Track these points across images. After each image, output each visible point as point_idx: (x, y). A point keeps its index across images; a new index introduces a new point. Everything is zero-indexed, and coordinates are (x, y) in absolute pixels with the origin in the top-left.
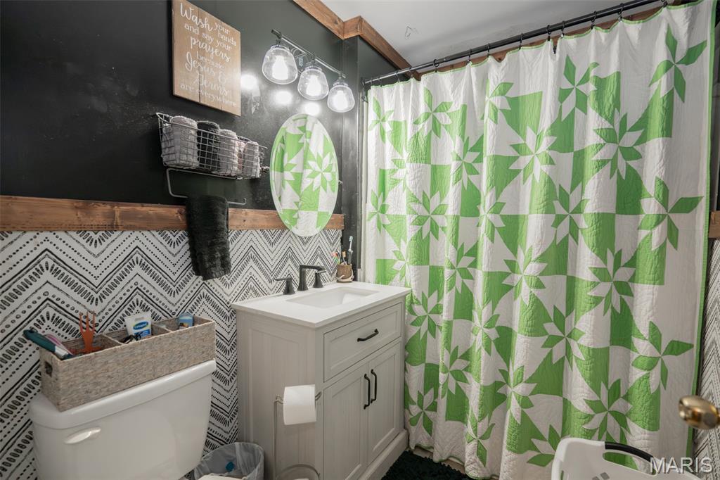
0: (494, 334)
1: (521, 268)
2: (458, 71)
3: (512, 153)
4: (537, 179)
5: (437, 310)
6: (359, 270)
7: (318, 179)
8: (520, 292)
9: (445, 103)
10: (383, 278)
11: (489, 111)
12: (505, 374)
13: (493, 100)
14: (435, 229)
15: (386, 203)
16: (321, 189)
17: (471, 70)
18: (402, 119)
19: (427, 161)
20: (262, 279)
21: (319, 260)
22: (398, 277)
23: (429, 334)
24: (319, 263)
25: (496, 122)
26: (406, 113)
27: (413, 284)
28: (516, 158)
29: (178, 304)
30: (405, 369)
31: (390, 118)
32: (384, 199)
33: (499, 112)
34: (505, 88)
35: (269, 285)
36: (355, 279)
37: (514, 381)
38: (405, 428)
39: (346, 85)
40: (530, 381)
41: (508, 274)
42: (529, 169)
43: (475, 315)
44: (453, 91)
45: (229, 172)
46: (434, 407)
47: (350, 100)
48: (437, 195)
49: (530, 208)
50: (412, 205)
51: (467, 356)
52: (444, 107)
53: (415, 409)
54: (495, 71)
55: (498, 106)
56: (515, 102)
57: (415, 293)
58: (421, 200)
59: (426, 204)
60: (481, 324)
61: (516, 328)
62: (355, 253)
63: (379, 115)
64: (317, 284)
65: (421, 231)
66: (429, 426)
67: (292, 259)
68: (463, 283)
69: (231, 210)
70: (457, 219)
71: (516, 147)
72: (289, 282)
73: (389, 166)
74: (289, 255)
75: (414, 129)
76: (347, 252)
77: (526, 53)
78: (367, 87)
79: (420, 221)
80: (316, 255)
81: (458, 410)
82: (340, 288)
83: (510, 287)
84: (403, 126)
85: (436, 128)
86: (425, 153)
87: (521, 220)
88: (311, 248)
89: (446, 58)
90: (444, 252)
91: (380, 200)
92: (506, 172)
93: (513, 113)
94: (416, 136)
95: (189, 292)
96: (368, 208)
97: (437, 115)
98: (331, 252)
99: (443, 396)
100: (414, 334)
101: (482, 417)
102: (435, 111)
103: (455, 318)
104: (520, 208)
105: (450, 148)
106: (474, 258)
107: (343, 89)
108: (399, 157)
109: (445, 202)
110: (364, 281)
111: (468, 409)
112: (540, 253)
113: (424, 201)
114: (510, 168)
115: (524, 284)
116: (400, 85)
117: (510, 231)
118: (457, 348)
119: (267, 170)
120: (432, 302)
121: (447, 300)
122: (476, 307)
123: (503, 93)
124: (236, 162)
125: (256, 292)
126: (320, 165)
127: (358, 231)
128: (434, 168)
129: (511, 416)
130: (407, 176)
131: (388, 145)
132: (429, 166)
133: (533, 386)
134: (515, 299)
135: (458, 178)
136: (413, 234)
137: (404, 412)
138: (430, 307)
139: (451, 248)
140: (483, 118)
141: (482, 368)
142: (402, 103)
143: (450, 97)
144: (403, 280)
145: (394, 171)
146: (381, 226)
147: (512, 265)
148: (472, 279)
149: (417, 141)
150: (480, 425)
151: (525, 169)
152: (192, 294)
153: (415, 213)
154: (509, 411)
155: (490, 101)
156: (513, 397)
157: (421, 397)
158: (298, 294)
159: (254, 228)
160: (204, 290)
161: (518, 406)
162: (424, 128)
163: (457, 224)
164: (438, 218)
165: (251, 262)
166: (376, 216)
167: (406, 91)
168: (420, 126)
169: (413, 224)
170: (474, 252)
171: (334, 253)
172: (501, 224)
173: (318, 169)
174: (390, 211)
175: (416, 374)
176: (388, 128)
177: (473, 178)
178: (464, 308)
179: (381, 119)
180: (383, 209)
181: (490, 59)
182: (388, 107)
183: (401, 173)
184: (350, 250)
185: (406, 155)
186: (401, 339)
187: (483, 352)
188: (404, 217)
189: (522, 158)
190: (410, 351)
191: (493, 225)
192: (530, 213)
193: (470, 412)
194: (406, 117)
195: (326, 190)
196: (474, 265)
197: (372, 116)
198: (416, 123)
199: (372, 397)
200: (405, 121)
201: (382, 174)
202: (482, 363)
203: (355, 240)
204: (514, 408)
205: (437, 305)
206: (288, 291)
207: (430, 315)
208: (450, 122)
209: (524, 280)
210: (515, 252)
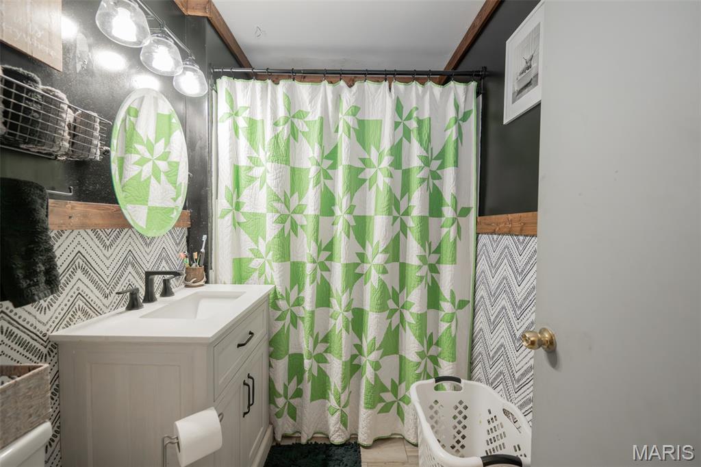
0: (350, 315)
1: (370, 260)
2: (315, 85)
3: (360, 165)
4: (381, 187)
5: (299, 302)
6: (210, 271)
7: (147, 169)
8: (369, 278)
9: (302, 111)
10: (240, 277)
11: (343, 127)
12: (359, 347)
14: (294, 227)
15: (241, 200)
16: (153, 180)
17: (326, 88)
18: (258, 117)
19: (287, 162)
20: (94, 295)
21: (164, 263)
22: (256, 275)
23: (291, 326)
24: (164, 267)
25: (349, 137)
26: (264, 111)
27: (277, 281)
28: (363, 169)
29: (50, 323)
30: (270, 366)
31: (246, 114)
32: (238, 196)
33: (351, 129)
34: (355, 111)
35: (105, 301)
36: (207, 282)
37: (368, 351)
38: (270, 423)
39: (197, 67)
40: (378, 349)
41: (359, 264)
42: (373, 180)
43: (334, 301)
44: (310, 102)
46: (299, 393)
47: (202, 84)
48: (296, 195)
49: (376, 210)
50: (275, 204)
51: (326, 339)
52: (300, 115)
53: (281, 402)
54: (349, 95)
55: (351, 124)
56: (362, 123)
57: (279, 289)
58: (283, 199)
59: (286, 203)
60: (341, 309)
61: (367, 308)
62: (207, 253)
63: (232, 108)
64: (167, 292)
65: (283, 229)
66: (293, 413)
67: (133, 266)
68: (322, 275)
70: (317, 217)
71: (363, 160)
72: (134, 294)
73: (243, 162)
74: (130, 261)
75: (274, 130)
76: (199, 252)
77: (369, 85)
78: (217, 76)
79: (282, 220)
80: (160, 258)
81: (321, 388)
83: (360, 275)
84: (259, 125)
85: (294, 133)
86: (284, 154)
87: (368, 220)
88: (155, 250)
89: (304, 70)
90: (306, 249)
91: (235, 196)
92: (357, 181)
93: (361, 132)
94: (276, 137)
95: (62, 306)
96: (220, 204)
97: (295, 120)
98: (177, 256)
99: (309, 381)
100: (279, 329)
101: (344, 389)
102: (294, 117)
103: (316, 308)
104: (367, 210)
105: (309, 155)
106: (330, 253)
107: (194, 71)
108: (255, 155)
109: (303, 202)
110: (216, 283)
111: (329, 386)
112: (385, 246)
113: (286, 200)
114: (359, 177)
115: (373, 272)
116: (258, 84)
117: (360, 229)
118: (318, 334)
120: (293, 296)
121: (309, 292)
122: (335, 295)
123: (354, 115)
125: (86, 314)
126: (151, 151)
127: (209, 229)
128: (293, 169)
129: (367, 380)
130: (267, 174)
131: (243, 142)
132: (289, 168)
133: (382, 351)
134: (366, 284)
135: (318, 182)
136: (276, 232)
137: (269, 408)
138: (292, 300)
139: (313, 244)
140: (337, 131)
141: (343, 346)
142: (259, 102)
143: (307, 107)
144: (263, 277)
145: (250, 168)
146: (236, 224)
147: (362, 257)
148: (329, 270)
149: (277, 142)
150: (342, 397)
151: (370, 179)
152: (66, 308)
153: (277, 212)
154: (364, 377)
155: (344, 119)
156: (368, 364)
157: (286, 387)
158: (148, 308)
161: (372, 370)
162: (284, 130)
163: (318, 223)
164: (297, 217)
165: (79, 274)
166: (231, 214)
167: (264, 91)
168: (280, 128)
169: (276, 222)
170: (330, 247)
171: (182, 255)
172: (353, 223)
173: (147, 155)
174: (245, 209)
175: (282, 365)
176: (242, 123)
177: (328, 182)
178: (324, 297)
179: (234, 113)
180: (238, 206)
181: (342, 83)
182: (242, 101)
183: (258, 172)
184: (203, 250)
185: (264, 154)
186: (267, 337)
187: (344, 332)
188: (264, 216)
189: (367, 170)
190: (275, 346)
191: (349, 225)
192: (376, 215)
193: (332, 387)
194: (263, 115)
195: (159, 182)
196: (330, 258)
197: (223, 107)
198: (276, 124)
200: (263, 121)
201: (237, 170)
202: (343, 342)
203: (207, 240)
204: (369, 372)
205: (298, 298)
206: (133, 305)
207: (292, 308)
208: (307, 130)
209: (373, 268)
210: (364, 246)
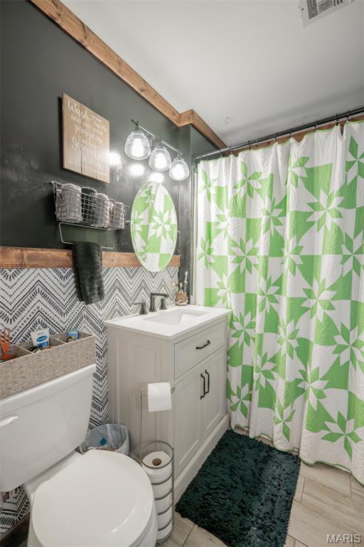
0: (295, 344)
1: (316, 295)
2: (267, 149)
3: (309, 209)
4: (329, 228)
5: (252, 325)
6: (191, 296)
7: (160, 230)
8: (315, 313)
9: (257, 173)
10: (210, 302)
11: (292, 178)
12: (304, 374)
13: (294, 170)
14: (249, 266)
15: (212, 247)
16: (162, 237)
17: (277, 148)
18: (224, 185)
19: (243, 215)
20: (124, 304)
21: (163, 289)
22: (221, 301)
23: (245, 344)
24: (163, 291)
25: (297, 186)
26: (227, 180)
27: (233, 307)
28: (311, 213)
29: (67, 323)
30: (228, 370)
31: (214, 185)
32: (210, 244)
33: (299, 179)
34: (303, 161)
35: (129, 308)
36: (189, 303)
37: (311, 379)
38: (227, 412)
39: (182, 160)
40: (323, 378)
41: (306, 299)
42: (322, 222)
43: (281, 329)
44: (263, 164)
45: (103, 225)
46: (250, 397)
47: (185, 170)
48: (251, 241)
49: (323, 250)
50: (233, 248)
51: (274, 360)
52: (256, 176)
53: (235, 399)
54: (296, 149)
55: (299, 174)
56: (311, 172)
57: (235, 313)
58: (239, 244)
59: (242, 248)
60: (285, 335)
61: (312, 340)
62: (189, 284)
63: (206, 183)
64: (163, 307)
65: (239, 267)
66: (246, 412)
67: (145, 289)
68: (271, 306)
69: (103, 253)
70: (266, 258)
71: (312, 205)
72: (143, 305)
73: (213, 219)
74: (143, 286)
75: (233, 192)
76: (183, 283)
77: (320, 135)
78: (197, 162)
79: (238, 260)
80: (161, 286)
81: (268, 399)
82: (179, 310)
83: (307, 309)
84: (224, 190)
85: (249, 192)
86: (242, 210)
87: (315, 259)
88: (157, 281)
89: (258, 139)
90: (256, 283)
91: (207, 244)
92: (304, 224)
93: (310, 180)
94: (235, 198)
95: (74, 313)
96: (198, 250)
97: (251, 181)
98: (171, 284)
99: (256, 390)
100: (234, 343)
101: (286, 405)
102: (250, 179)
103: (265, 332)
104: (315, 250)
105: (261, 206)
106: (279, 287)
107: (181, 163)
108: (221, 213)
109: (256, 246)
110: (195, 304)
111: (275, 399)
112: (331, 285)
113: (242, 245)
114: (308, 220)
115: (319, 307)
116: (223, 160)
117: (308, 267)
118: (266, 354)
119: (129, 223)
120: (247, 319)
121: (259, 319)
122: (281, 324)
123: (302, 165)
124: (108, 217)
125: (120, 313)
126: (161, 219)
127: (191, 268)
128: (249, 221)
129: (309, 404)
130: (228, 226)
131: (213, 205)
132: (245, 220)
133: (326, 382)
134: (311, 317)
135: (267, 228)
136: (233, 269)
137: (227, 401)
138: (246, 324)
139: (262, 280)
140: (286, 183)
141: (287, 368)
142: (224, 173)
143: (260, 168)
144: (225, 304)
145: (218, 223)
146: (208, 264)
147: (309, 293)
148: (278, 303)
149: (236, 201)
150: (285, 411)
151: (318, 221)
152: (76, 315)
153: (234, 254)
154: (307, 401)
155: (292, 172)
156: (311, 389)
157: (239, 391)
158: (150, 314)
159: (119, 265)
160: (85, 312)
161: (315, 397)
162: (241, 191)
163: (267, 262)
164: (251, 258)
165: (117, 291)
166: (204, 257)
167: (227, 164)
168: (238, 190)
169: (233, 262)
170: (279, 282)
171: (174, 284)
172: (300, 262)
173: (160, 222)
174: (214, 253)
175: (236, 373)
176: (213, 191)
177: (278, 228)
178: (272, 324)
179: (208, 185)
180: (209, 252)
181: (292, 140)
182: (213, 176)
183: (223, 225)
184: (185, 281)
185: (227, 212)
186: (224, 347)
187: (288, 357)
188: (226, 257)
189: (315, 213)
190: (231, 356)
191: (295, 264)
192: (323, 254)
193: (277, 401)
194: (227, 183)
195: (166, 238)
196: (279, 292)
197: (201, 182)
198: (235, 187)
199: (206, 390)
200: (227, 187)
201: (209, 225)
202: (287, 365)
203: (189, 274)
204: (312, 399)
205: (251, 322)
206: (143, 312)
207: (246, 330)
208: (261, 187)
209: (319, 304)
210: (311, 283)
